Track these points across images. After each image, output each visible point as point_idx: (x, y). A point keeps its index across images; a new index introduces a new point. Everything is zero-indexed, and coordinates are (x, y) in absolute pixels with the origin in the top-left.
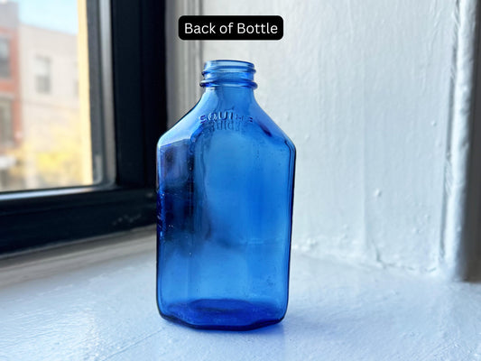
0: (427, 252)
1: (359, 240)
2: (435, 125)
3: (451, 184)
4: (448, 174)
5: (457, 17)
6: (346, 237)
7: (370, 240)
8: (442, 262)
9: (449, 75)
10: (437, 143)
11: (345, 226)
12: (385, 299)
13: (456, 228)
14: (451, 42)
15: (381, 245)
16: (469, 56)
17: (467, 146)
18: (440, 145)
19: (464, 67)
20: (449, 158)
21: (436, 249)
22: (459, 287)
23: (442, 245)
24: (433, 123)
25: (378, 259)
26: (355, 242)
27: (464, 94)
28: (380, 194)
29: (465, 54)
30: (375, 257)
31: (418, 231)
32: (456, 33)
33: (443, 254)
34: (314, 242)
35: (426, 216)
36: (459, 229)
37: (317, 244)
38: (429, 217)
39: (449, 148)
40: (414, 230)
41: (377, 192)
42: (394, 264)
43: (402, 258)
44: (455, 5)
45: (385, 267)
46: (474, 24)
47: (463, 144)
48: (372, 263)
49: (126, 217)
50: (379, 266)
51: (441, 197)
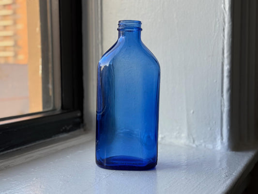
0: (215, 139)
1: (184, 135)
2: (216, 81)
3: (224, 107)
4: (222, 103)
5: (224, 36)
6: (178, 133)
7: (189, 135)
8: (222, 143)
9: (221, 61)
10: (217, 90)
11: (178, 128)
12: (199, 158)
13: (227, 127)
14: (221, 47)
15: (194, 136)
17: (230, 91)
18: (219, 91)
19: (227, 57)
20: (222, 96)
21: (219, 137)
22: (230, 153)
23: (222, 135)
24: (215, 81)
25: (194, 141)
27: (228, 69)
28: (193, 112)
29: (227, 52)
30: (192, 141)
31: (211, 129)
32: (223, 43)
33: (222, 139)
34: (163, 136)
35: (214, 122)
36: (229, 128)
37: (165, 137)
38: (215, 123)
39: (222, 92)
40: (209, 129)
41: (192, 112)
42: (201, 145)
43: (204, 142)
44: (222, 31)
45: (197, 146)
46: (231, 39)
47: (228, 90)
48: (191, 144)
49: (66, 126)
50: (194, 146)
51: (220, 113)
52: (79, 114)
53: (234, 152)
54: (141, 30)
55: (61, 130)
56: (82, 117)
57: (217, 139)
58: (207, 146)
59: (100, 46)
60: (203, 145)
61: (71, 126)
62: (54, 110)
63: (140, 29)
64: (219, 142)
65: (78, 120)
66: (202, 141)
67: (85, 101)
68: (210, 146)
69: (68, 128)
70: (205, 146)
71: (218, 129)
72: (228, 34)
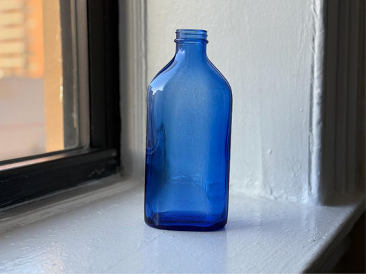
0: (301, 188)
1: (258, 183)
2: (303, 110)
3: (313, 146)
4: (311, 140)
5: (313, 48)
6: (251, 180)
7: (266, 182)
8: (310, 194)
9: (309, 82)
10: (304, 121)
11: (250, 173)
12: (277, 215)
13: (317, 173)
14: (310, 63)
15: (273, 185)
16: (320, 71)
17: (321, 124)
18: (306, 123)
19: (318, 78)
20: (311, 130)
21: (306, 186)
22: (320, 208)
23: (310, 184)
24: (301, 110)
25: (272, 192)
26: (257, 183)
27: (319, 93)
28: (271, 152)
29: (318, 70)
30: (270, 192)
31: (295, 175)
32: (313, 58)
33: (310, 189)
36: (319, 173)
38: (301, 166)
39: (311, 125)
40: (293, 175)
41: (269, 151)
42: (281, 196)
43: (286, 192)
44: (311, 41)
45: (276, 198)
46: (323, 53)
47: (319, 123)
48: (268, 196)
49: (96, 171)
50: (272, 198)
51: (308, 154)
52: (114, 154)
53: (326, 207)
54: (207, 42)
55: (90, 176)
56: (118, 158)
57: (303, 190)
58: (289, 198)
59: (143, 60)
60: (284, 197)
61: (103, 170)
62: (80, 148)
63: (205, 42)
64: (306, 193)
65: (113, 162)
66: (282, 192)
67: (123, 136)
68: (294, 199)
69: (99, 173)
70: (287, 198)
71: (305, 175)
72: (319, 45)
